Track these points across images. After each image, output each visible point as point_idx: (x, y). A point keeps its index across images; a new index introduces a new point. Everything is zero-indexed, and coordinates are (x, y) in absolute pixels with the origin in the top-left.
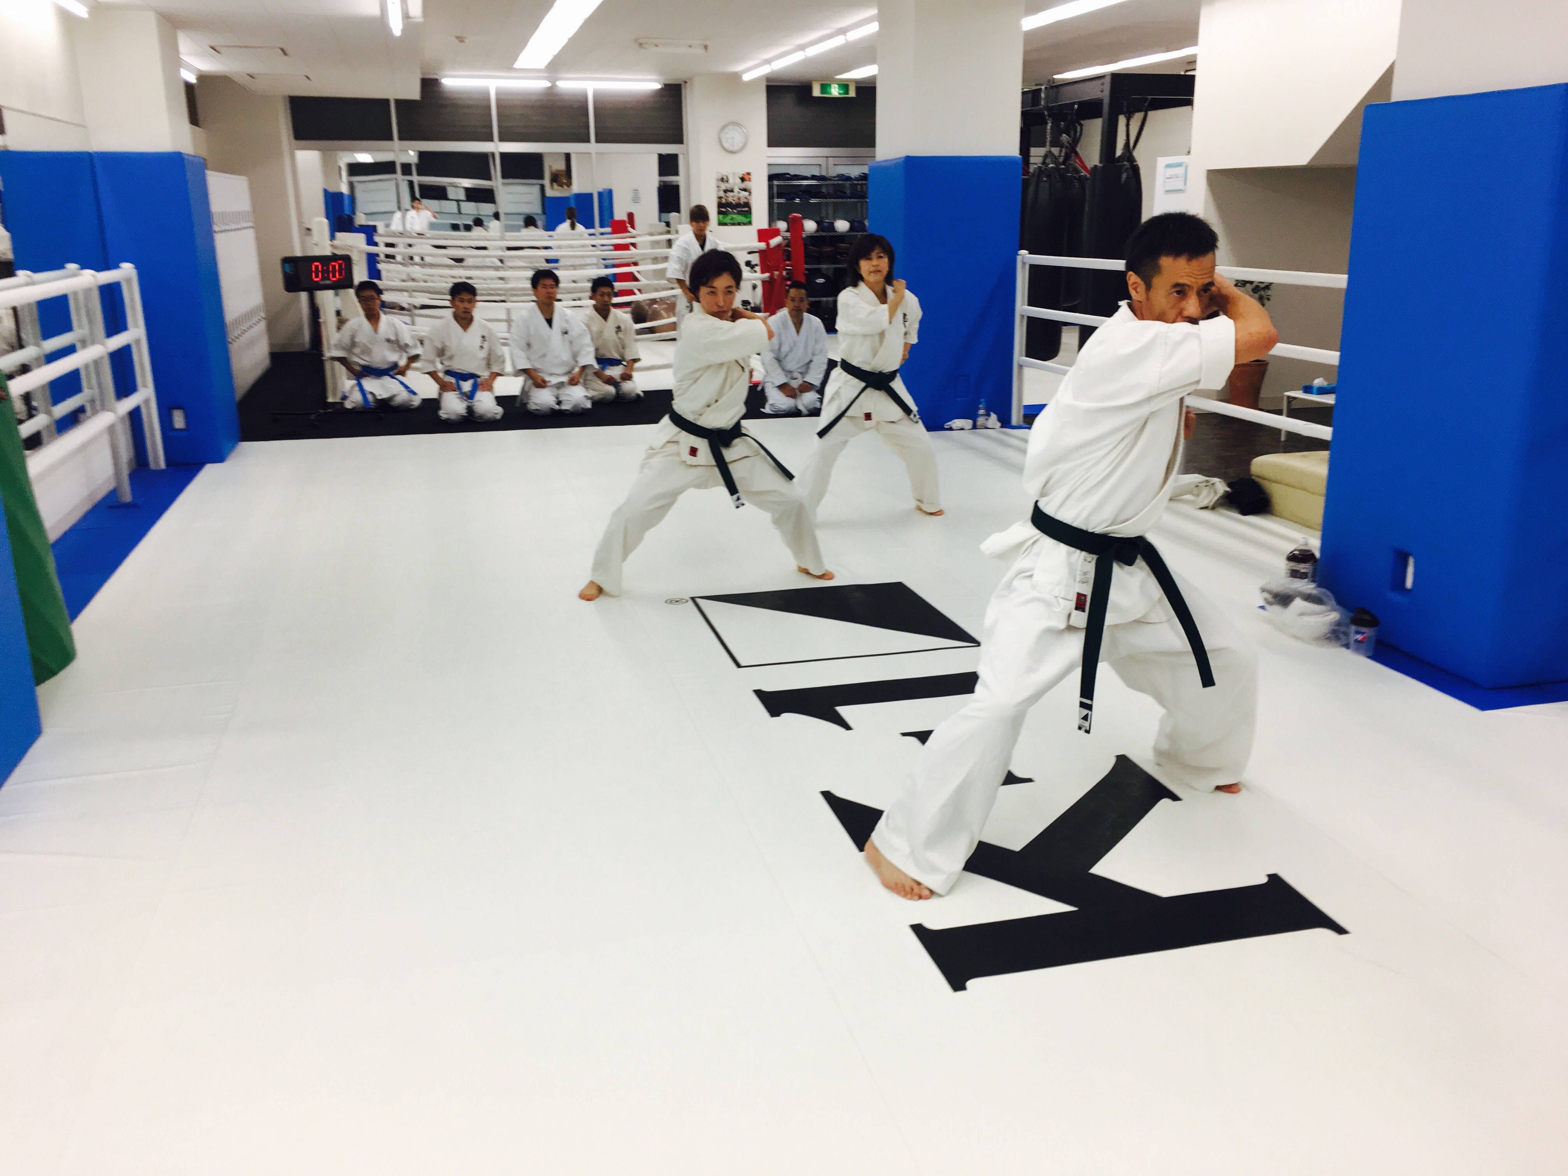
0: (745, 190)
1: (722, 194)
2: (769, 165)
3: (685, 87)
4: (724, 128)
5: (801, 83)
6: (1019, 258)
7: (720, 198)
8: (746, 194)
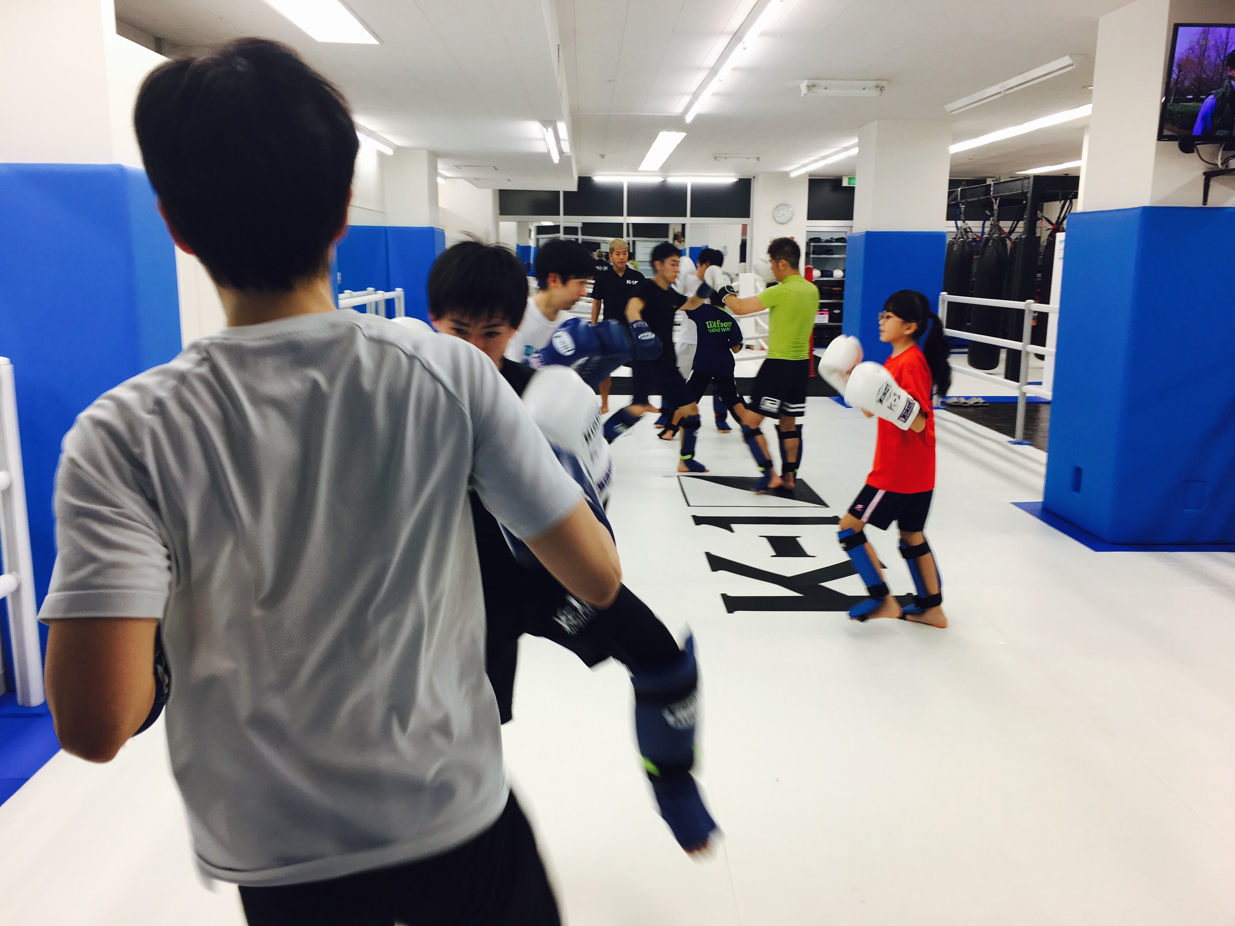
2: (807, 232)
3: (754, 181)
4: (777, 207)
5: (835, 177)
6: (940, 297)
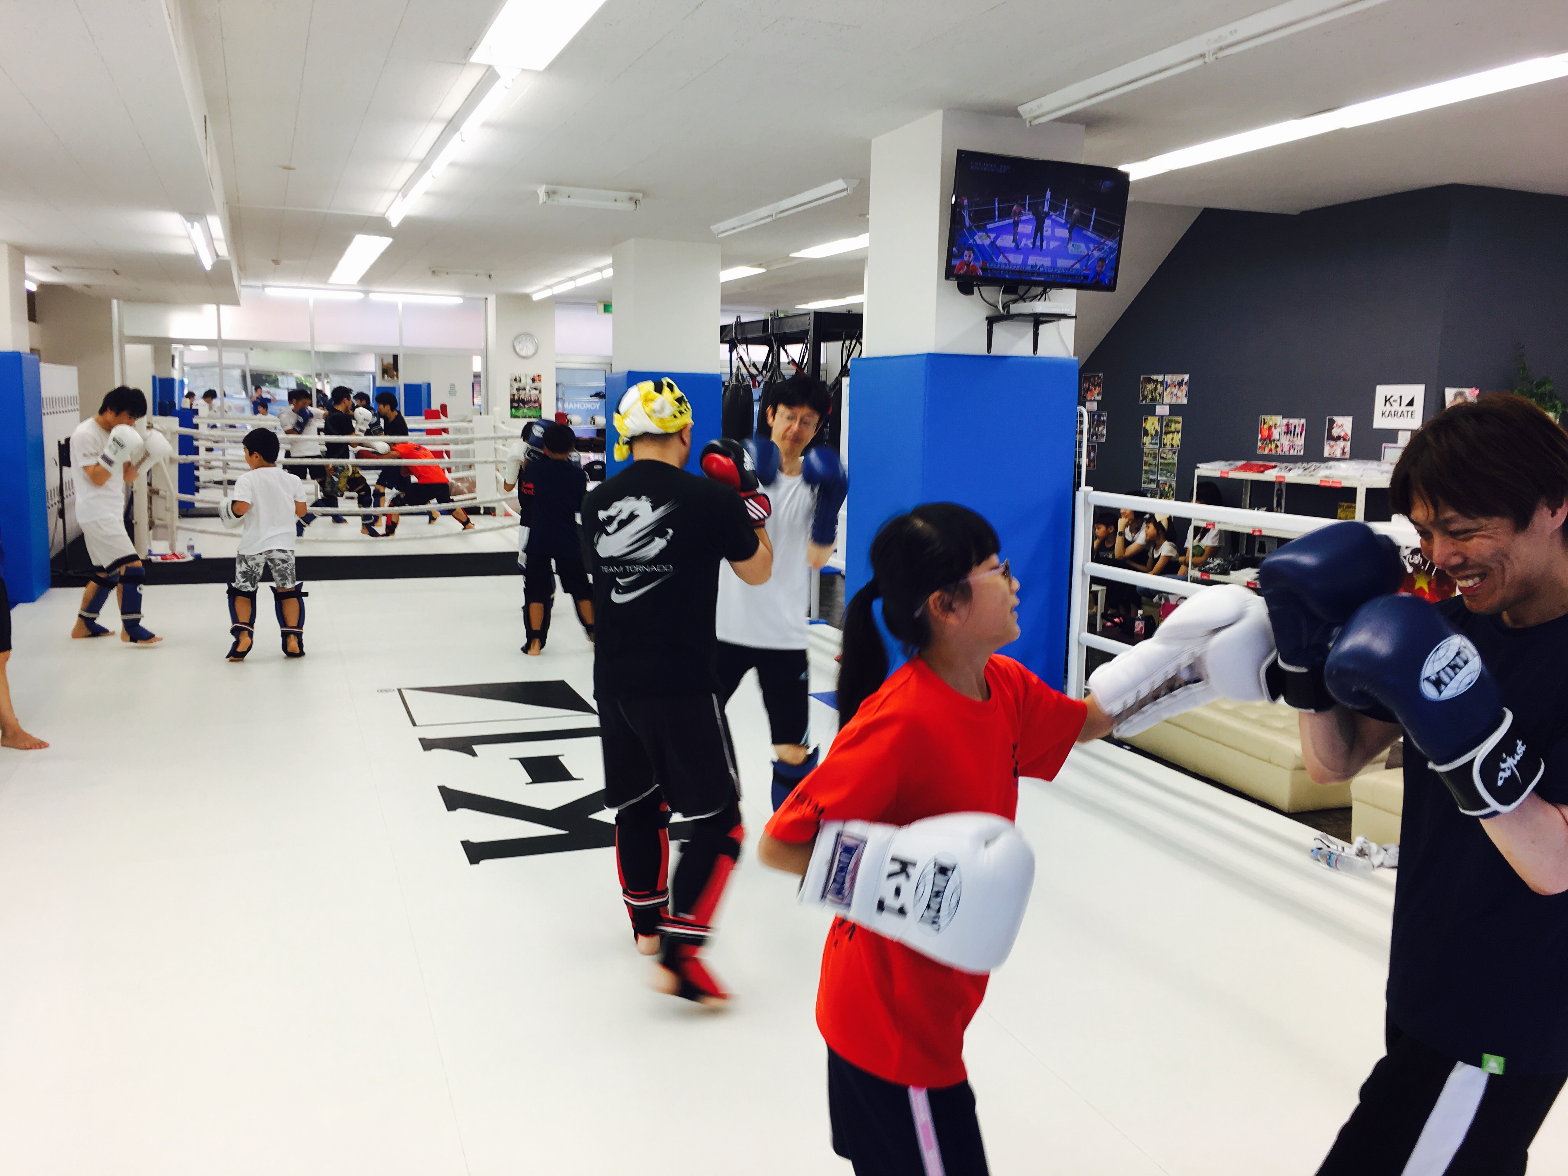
0: (536, 389)
1: (515, 392)
2: (557, 368)
3: (487, 302)
4: (516, 338)
7: (514, 395)
8: (537, 392)
